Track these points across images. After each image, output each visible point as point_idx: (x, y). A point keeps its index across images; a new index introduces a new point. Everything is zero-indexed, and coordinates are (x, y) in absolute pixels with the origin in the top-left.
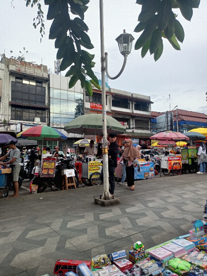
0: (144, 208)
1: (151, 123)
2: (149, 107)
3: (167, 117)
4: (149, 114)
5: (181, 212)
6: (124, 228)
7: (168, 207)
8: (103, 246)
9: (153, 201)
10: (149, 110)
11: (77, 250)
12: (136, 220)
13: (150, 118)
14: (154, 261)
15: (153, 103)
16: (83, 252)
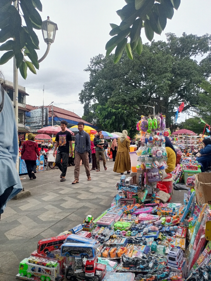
0: (58, 195)
1: (25, 116)
2: (24, 99)
3: (43, 112)
4: (23, 107)
5: (91, 194)
6: (56, 213)
7: (78, 192)
8: (49, 229)
9: (62, 189)
10: (24, 102)
11: (25, 238)
12: (61, 205)
13: (25, 111)
14: (103, 227)
15: (28, 95)
16: (33, 238)
